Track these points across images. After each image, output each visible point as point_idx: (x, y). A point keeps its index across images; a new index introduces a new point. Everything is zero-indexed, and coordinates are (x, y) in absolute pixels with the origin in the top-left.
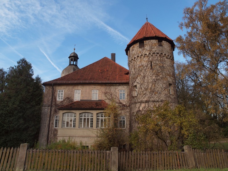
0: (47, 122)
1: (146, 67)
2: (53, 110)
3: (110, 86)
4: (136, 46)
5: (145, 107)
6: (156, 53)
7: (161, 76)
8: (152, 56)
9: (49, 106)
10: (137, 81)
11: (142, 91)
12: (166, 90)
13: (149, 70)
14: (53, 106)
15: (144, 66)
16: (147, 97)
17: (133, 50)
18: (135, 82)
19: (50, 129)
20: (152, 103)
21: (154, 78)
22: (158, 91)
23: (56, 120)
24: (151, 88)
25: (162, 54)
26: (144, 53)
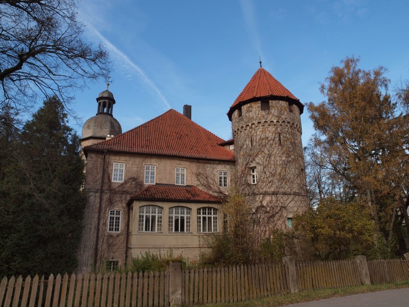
0: (94, 221)
1: (272, 141)
2: (105, 200)
3: (204, 163)
4: (256, 106)
5: (271, 202)
6: (286, 121)
7: (292, 157)
8: (281, 125)
9: (96, 192)
10: (257, 161)
11: (265, 177)
12: (299, 177)
13: (277, 145)
14: (106, 191)
15: (269, 139)
16: (274, 186)
17: (248, 111)
18: (252, 162)
19: (100, 235)
20: (282, 196)
21: (284, 158)
22: (290, 178)
23: (111, 217)
24: (280, 174)
25: (293, 124)
26: (269, 118)
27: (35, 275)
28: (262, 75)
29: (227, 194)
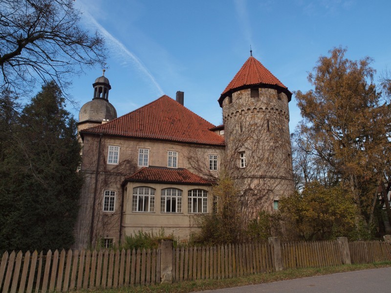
0: (90, 201)
1: (260, 128)
2: (101, 181)
3: (196, 147)
4: (246, 93)
5: (258, 185)
6: (274, 108)
7: (280, 142)
8: (270, 112)
9: (92, 174)
10: (246, 146)
11: (254, 161)
12: (286, 162)
13: (265, 131)
14: (101, 173)
15: (258, 125)
16: (262, 170)
17: (238, 98)
18: (241, 146)
19: (95, 214)
20: (269, 179)
21: (272, 144)
22: (277, 163)
23: (106, 198)
24: (268, 158)
25: (281, 111)
26: (258, 105)
27: (34, 250)
28: (252, 63)
29: (217, 177)
